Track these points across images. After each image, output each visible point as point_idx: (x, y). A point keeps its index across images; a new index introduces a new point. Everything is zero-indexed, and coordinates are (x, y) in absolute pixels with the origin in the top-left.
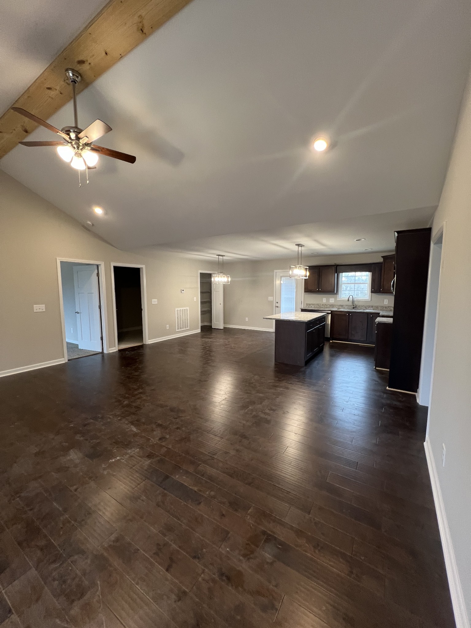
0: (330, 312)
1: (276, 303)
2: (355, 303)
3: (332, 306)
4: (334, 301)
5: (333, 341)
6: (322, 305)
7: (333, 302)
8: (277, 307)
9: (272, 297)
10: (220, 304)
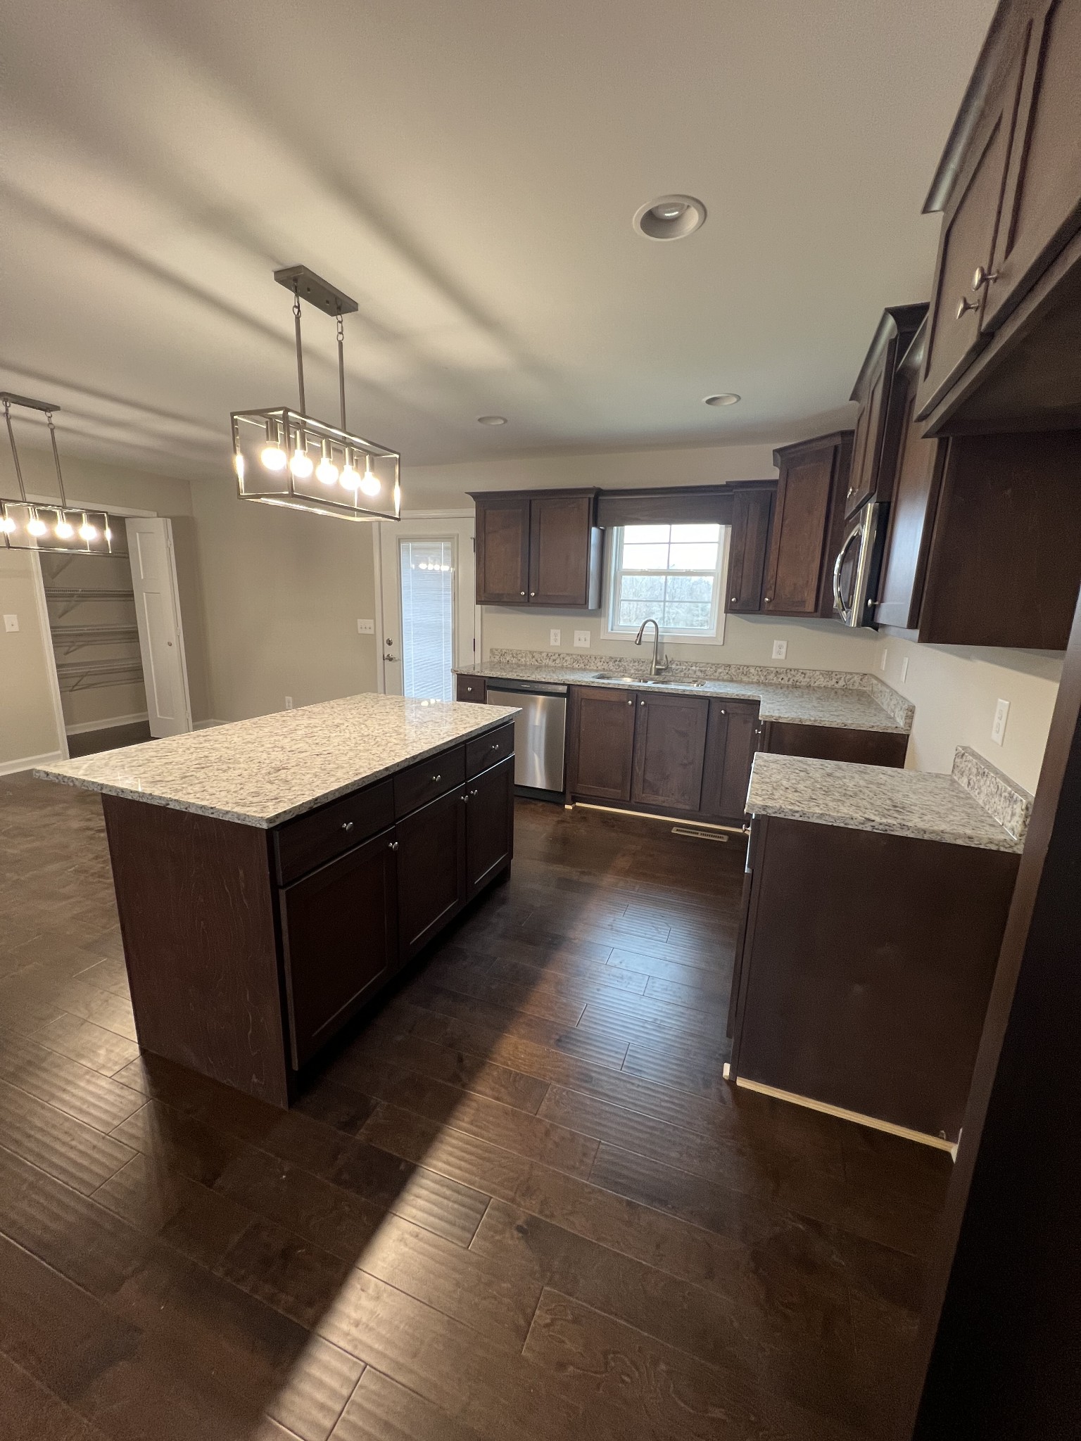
0: (563, 689)
1: (386, 645)
2: (668, 652)
3: (583, 661)
4: (588, 642)
5: (578, 804)
6: (544, 655)
7: (587, 645)
8: (391, 659)
9: (372, 620)
10: (170, 644)
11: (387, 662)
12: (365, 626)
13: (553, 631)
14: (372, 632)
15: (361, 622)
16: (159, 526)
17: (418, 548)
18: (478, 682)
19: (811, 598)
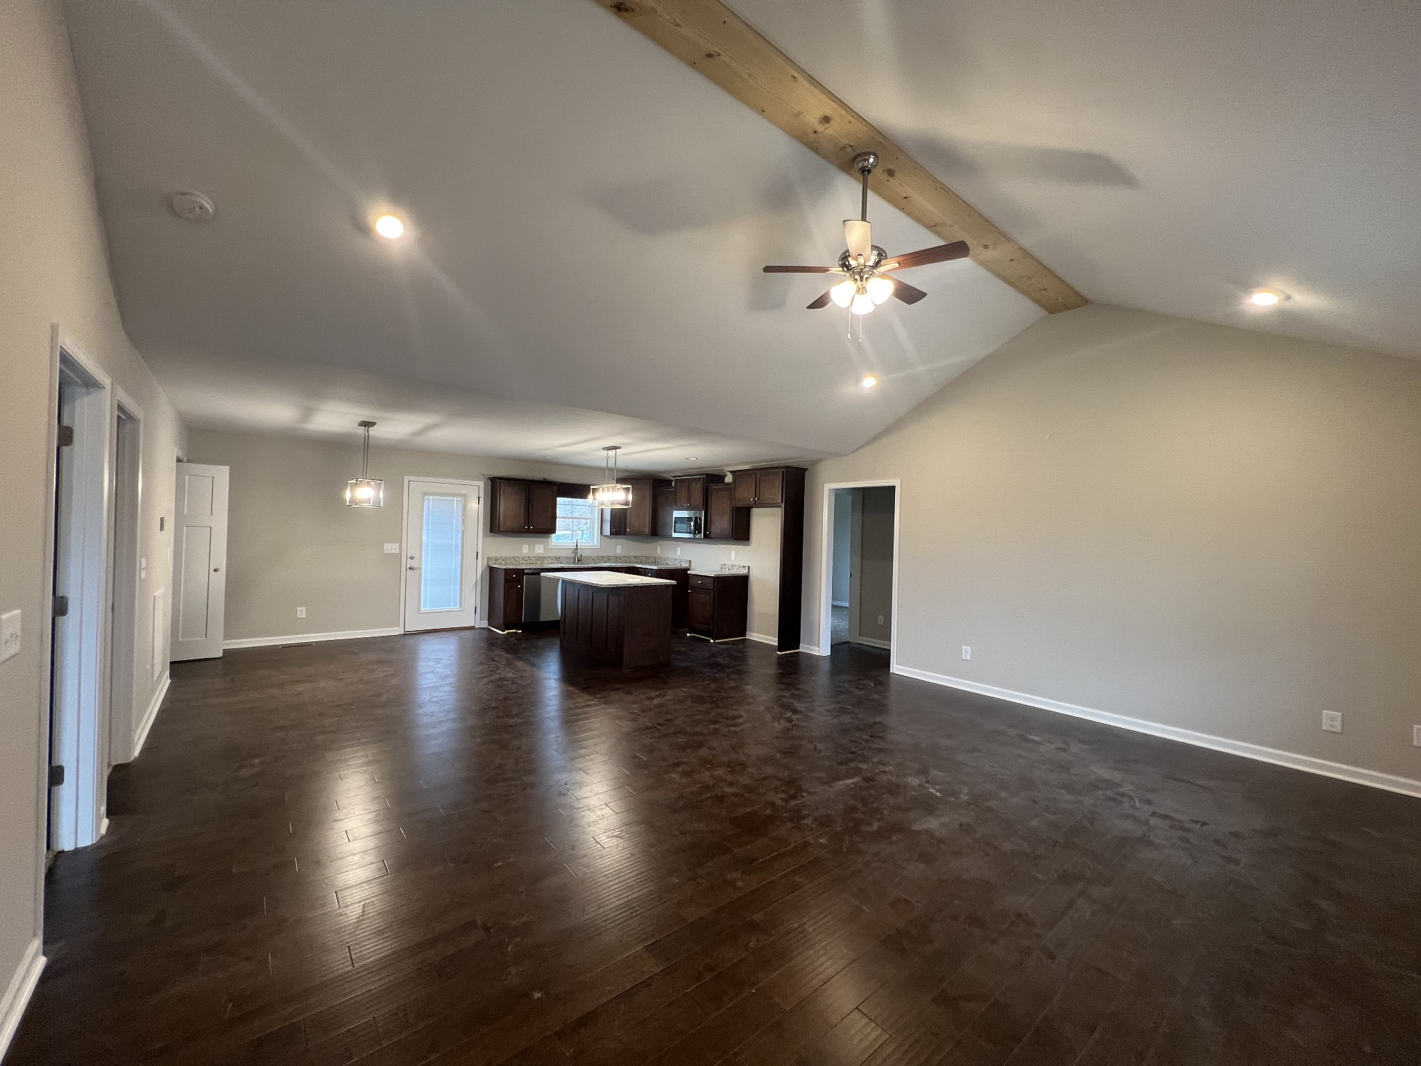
1: (409, 559)
3: (541, 559)
4: (545, 549)
6: (521, 558)
7: (542, 551)
8: (412, 569)
9: (398, 544)
10: (216, 570)
11: (409, 571)
12: (392, 548)
13: (524, 546)
14: (397, 551)
15: (387, 546)
16: (222, 474)
17: (437, 500)
18: (520, 572)
19: (647, 530)
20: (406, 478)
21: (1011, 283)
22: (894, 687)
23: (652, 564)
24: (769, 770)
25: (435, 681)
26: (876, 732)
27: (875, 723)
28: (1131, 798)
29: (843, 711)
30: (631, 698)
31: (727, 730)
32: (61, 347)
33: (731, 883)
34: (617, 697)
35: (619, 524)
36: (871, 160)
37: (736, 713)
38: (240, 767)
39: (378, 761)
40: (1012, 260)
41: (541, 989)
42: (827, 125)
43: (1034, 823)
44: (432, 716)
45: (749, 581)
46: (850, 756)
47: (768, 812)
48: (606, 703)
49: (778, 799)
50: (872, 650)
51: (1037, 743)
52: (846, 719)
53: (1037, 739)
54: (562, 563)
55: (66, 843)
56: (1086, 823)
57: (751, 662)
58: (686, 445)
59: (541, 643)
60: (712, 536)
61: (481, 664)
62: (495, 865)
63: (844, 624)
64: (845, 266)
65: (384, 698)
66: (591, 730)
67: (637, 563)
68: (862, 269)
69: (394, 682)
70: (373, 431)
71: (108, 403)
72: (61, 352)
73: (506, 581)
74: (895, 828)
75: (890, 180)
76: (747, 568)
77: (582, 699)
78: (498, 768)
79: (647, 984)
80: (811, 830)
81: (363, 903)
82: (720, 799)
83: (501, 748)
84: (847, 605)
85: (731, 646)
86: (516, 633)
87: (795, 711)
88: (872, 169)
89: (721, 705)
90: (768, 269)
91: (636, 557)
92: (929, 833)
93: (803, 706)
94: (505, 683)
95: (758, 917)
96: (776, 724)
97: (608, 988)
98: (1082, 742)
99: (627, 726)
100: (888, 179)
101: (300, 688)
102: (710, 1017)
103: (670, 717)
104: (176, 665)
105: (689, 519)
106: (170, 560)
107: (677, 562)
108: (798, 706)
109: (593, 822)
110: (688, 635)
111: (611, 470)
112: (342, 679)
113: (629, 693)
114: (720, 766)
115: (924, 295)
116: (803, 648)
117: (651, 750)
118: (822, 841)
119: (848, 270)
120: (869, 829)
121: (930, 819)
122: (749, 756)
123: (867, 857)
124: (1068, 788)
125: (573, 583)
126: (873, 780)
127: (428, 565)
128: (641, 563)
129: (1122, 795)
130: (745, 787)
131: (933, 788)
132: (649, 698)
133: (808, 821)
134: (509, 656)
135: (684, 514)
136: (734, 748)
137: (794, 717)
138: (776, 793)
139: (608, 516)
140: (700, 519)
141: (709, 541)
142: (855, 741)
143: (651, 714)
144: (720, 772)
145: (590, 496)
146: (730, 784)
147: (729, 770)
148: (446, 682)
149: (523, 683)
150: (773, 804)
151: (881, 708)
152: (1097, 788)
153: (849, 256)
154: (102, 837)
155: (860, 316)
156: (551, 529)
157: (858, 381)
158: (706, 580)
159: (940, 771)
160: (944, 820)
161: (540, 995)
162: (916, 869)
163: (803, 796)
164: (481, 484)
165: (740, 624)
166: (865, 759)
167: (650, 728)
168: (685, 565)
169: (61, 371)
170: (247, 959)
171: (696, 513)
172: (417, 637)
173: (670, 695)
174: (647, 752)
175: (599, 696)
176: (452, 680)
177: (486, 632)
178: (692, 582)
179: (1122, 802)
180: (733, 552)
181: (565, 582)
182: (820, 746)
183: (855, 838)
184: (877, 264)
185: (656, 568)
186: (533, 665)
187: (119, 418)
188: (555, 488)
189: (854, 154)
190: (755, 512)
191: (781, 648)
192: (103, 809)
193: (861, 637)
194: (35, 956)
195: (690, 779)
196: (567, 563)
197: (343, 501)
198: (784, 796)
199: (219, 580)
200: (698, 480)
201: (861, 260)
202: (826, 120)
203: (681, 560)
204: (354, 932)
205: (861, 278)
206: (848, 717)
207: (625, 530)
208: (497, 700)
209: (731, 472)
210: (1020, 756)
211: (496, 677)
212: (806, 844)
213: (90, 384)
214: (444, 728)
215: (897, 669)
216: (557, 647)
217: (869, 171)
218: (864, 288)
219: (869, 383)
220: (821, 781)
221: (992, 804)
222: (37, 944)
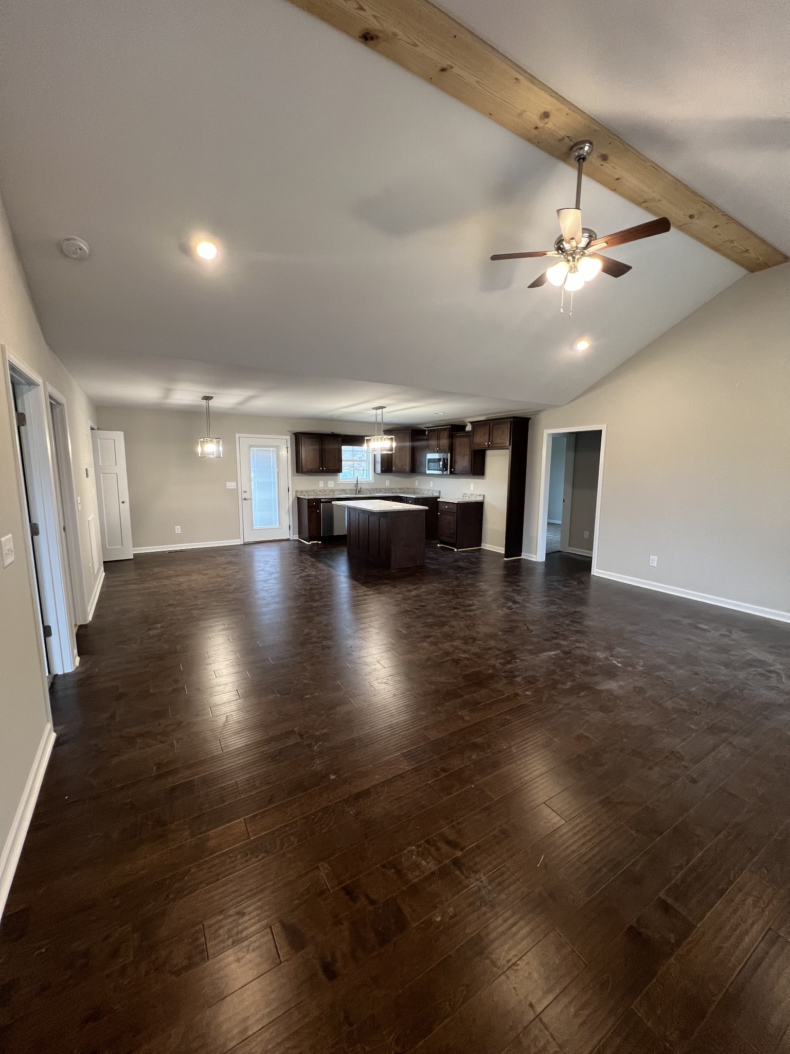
1: (243, 493)
2: (359, 486)
3: (333, 491)
6: (319, 490)
7: (333, 486)
8: (246, 499)
9: (235, 483)
10: (123, 502)
11: (244, 501)
12: (231, 485)
13: (320, 482)
14: (235, 488)
15: (228, 484)
16: (119, 436)
17: (260, 450)
18: (318, 501)
19: (408, 468)
20: (237, 435)
21: (715, 248)
22: (593, 586)
23: (412, 493)
24: (492, 643)
25: (265, 576)
26: (576, 618)
27: (575, 612)
28: (778, 674)
29: (552, 603)
30: (397, 590)
31: (463, 614)
32: (9, 361)
33: (462, 717)
34: (386, 589)
35: (387, 465)
36: (586, 148)
37: (471, 602)
38: (149, 630)
39: (232, 628)
40: (716, 226)
41: (334, 774)
42: (547, 120)
43: (693, 689)
44: (264, 599)
45: (484, 507)
46: (554, 635)
47: (490, 671)
48: (380, 593)
49: (497, 663)
50: (578, 557)
51: (705, 630)
52: (553, 608)
53: (706, 627)
54: (347, 494)
55: (58, 670)
56: (737, 691)
57: (484, 565)
58: (436, 404)
59: (334, 551)
60: (456, 472)
61: (294, 565)
62: (306, 697)
63: (557, 537)
64: (560, 249)
65: (233, 587)
66: (368, 611)
67: (401, 493)
68: (574, 251)
69: (239, 576)
70: (212, 403)
71: (43, 394)
72: (10, 365)
73: (309, 507)
74: (583, 687)
75: (604, 164)
76: (482, 496)
77: (363, 590)
78: (307, 635)
79: (402, 776)
80: (520, 685)
81: (226, 715)
82: (456, 662)
83: (309, 622)
84: (560, 522)
85: (469, 553)
86: (317, 543)
87: (515, 602)
88: (587, 156)
89: (461, 596)
90: (494, 258)
91: (400, 489)
92: (610, 692)
93: (522, 598)
94: (311, 578)
95: (479, 740)
96: (499, 611)
97: (377, 777)
98: (744, 631)
99: (394, 610)
100: (602, 163)
101: (181, 579)
102: (443, 799)
103: (423, 604)
104: (107, 564)
105: (439, 460)
106: (95, 496)
107: (430, 492)
108: (518, 598)
109: (369, 673)
110: (438, 545)
111: (379, 424)
112: (206, 574)
113: (395, 587)
114: (457, 639)
115: (629, 268)
116: (524, 556)
117: (408, 626)
118: (528, 693)
119: (563, 252)
120: (564, 687)
121: (611, 682)
122: (478, 632)
123: (560, 707)
124: (726, 665)
125: (355, 509)
126: (569, 652)
127: (257, 496)
128: (404, 493)
129: (771, 672)
130: (475, 654)
131: (616, 660)
132: (409, 591)
133: (519, 679)
134: (313, 559)
135: (436, 456)
136: (468, 627)
137: (514, 606)
138: (497, 659)
139: (379, 459)
140: (447, 459)
141: (455, 476)
142: (559, 625)
143: (410, 601)
144: (457, 643)
145: (365, 445)
146: (464, 652)
147: (463, 641)
148: (272, 577)
149: (322, 579)
150: (494, 667)
151: (582, 601)
152: (751, 666)
153: (563, 240)
154: (77, 668)
155: (571, 292)
156: (339, 470)
157: (572, 344)
158: (451, 506)
159: (623, 648)
160: (621, 683)
161: (334, 777)
162: (596, 716)
163: (517, 662)
164: (288, 438)
165: (477, 538)
166: (565, 638)
167: (408, 611)
168: (436, 494)
169: (12, 377)
170: (162, 742)
171: (444, 455)
172: (252, 546)
173: (424, 589)
174: (406, 628)
175: (374, 588)
176: (276, 575)
177: (297, 543)
178: (441, 507)
179: (770, 677)
180: (472, 484)
181: (349, 508)
182: (532, 627)
183: (553, 692)
184: (588, 245)
185: (414, 497)
186: (330, 566)
187: (51, 404)
188: (340, 439)
189: (572, 144)
190: (489, 453)
191: (507, 555)
192: (76, 651)
193: (571, 548)
194: (50, 733)
195: (435, 647)
196: (351, 494)
197: (196, 454)
198: (503, 661)
199: (126, 508)
200: (445, 429)
201: (574, 243)
202: (546, 115)
203: (433, 491)
204: (222, 732)
205: (574, 258)
206: (555, 607)
207: (392, 469)
208: (305, 590)
209: (470, 422)
210: (688, 640)
211: (304, 574)
212: (517, 695)
213: (31, 383)
214: (273, 607)
215: (597, 572)
216: (345, 554)
217: (584, 159)
218: (576, 267)
219: (583, 346)
220: (531, 652)
221: (661, 674)
222: (50, 726)
